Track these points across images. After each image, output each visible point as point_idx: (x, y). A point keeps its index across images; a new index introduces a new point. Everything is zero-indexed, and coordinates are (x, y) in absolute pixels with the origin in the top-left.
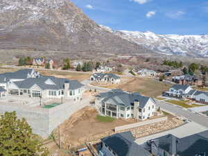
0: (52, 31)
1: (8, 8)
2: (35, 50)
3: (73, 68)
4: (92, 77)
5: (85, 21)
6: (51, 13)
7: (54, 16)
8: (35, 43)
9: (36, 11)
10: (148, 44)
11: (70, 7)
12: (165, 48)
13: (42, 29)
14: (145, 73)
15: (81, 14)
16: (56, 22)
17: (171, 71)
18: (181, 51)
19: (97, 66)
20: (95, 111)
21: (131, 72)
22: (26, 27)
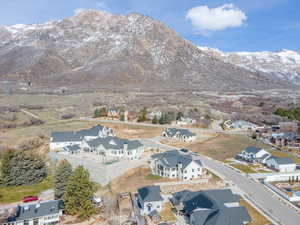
0: (137, 65)
1: (88, 40)
2: (115, 92)
3: (149, 120)
4: (164, 132)
5: (179, 47)
6: (136, 42)
7: (140, 44)
8: (115, 84)
9: (118, 40)
11: (160, 30)
13: (124, 63)
14: (240, 127)
15: (175, 38)
16: (142, 53)
21: (222, 125)
22: (107, 63)
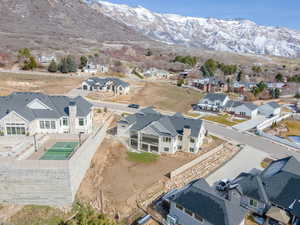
4: (84, 83)
10: (141, 27)
12: (162, 34)
17: (187, 71)
18: (184, 39)
19: (83, 64)
20: (121, 146)
